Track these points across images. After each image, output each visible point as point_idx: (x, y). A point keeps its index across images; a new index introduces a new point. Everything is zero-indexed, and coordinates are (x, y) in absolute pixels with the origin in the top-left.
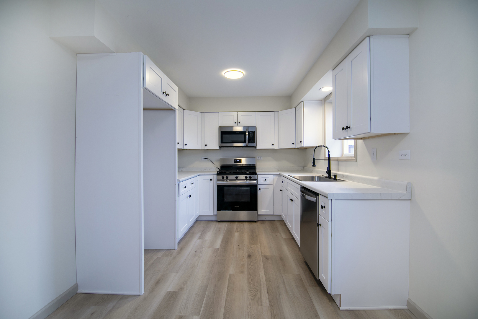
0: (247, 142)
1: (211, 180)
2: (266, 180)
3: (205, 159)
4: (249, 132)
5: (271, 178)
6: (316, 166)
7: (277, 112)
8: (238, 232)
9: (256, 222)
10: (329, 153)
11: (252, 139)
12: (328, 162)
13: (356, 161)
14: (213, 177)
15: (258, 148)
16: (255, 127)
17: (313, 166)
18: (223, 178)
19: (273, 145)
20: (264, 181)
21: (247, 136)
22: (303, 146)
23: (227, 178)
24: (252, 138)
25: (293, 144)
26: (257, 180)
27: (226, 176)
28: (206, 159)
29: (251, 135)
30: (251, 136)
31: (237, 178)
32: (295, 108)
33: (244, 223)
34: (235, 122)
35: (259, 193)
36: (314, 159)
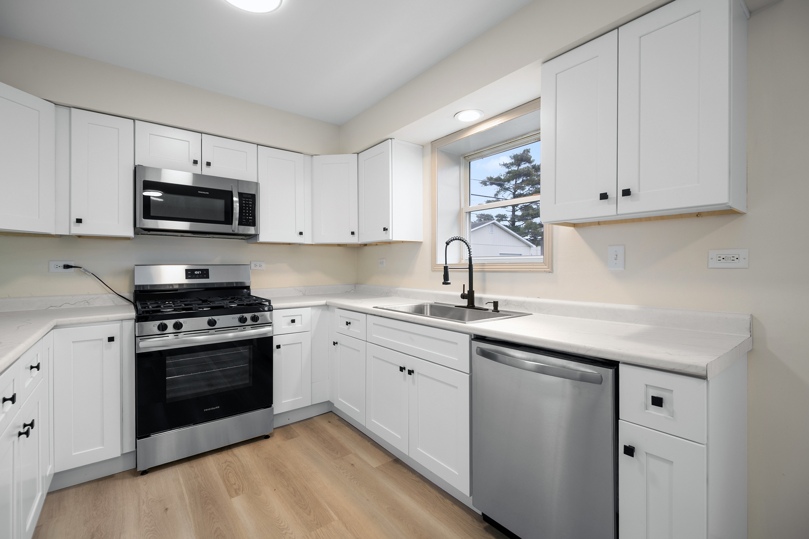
0: (236, 222)
1: (111, 339)
2: (293, 321)
3: (67, 267)
4: (241, 195)
5: (306, 316)
6: (449, 283)
7: (309, 158)
8: (237, 494)
9: (267, 437)
10: (470, 256)
11: (249, 216)
12: (468, 273)
13: (551, 272)
14: (122, 327)
15: (262, 238)
16: (257, 184)
17: (443, 283)
18: (163, 328)
19: (301, 233)
20: (289, 324)
21: (236, 206)
22: (391, 238)
23: (178, 326)
24: (249, 213)
25: (353, 233)
26: (270, 324)
27: (173, 321)
28: (71, 267)
29: (245, 204)
30: (246, 207)
31: (212, 323)
32: (358, 154)
33: (236, 451)
34: (195, 162)
35: (278, 357)
36: (446, 268)
